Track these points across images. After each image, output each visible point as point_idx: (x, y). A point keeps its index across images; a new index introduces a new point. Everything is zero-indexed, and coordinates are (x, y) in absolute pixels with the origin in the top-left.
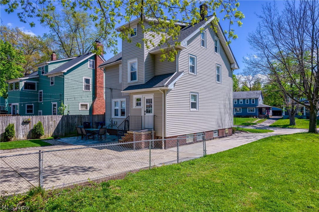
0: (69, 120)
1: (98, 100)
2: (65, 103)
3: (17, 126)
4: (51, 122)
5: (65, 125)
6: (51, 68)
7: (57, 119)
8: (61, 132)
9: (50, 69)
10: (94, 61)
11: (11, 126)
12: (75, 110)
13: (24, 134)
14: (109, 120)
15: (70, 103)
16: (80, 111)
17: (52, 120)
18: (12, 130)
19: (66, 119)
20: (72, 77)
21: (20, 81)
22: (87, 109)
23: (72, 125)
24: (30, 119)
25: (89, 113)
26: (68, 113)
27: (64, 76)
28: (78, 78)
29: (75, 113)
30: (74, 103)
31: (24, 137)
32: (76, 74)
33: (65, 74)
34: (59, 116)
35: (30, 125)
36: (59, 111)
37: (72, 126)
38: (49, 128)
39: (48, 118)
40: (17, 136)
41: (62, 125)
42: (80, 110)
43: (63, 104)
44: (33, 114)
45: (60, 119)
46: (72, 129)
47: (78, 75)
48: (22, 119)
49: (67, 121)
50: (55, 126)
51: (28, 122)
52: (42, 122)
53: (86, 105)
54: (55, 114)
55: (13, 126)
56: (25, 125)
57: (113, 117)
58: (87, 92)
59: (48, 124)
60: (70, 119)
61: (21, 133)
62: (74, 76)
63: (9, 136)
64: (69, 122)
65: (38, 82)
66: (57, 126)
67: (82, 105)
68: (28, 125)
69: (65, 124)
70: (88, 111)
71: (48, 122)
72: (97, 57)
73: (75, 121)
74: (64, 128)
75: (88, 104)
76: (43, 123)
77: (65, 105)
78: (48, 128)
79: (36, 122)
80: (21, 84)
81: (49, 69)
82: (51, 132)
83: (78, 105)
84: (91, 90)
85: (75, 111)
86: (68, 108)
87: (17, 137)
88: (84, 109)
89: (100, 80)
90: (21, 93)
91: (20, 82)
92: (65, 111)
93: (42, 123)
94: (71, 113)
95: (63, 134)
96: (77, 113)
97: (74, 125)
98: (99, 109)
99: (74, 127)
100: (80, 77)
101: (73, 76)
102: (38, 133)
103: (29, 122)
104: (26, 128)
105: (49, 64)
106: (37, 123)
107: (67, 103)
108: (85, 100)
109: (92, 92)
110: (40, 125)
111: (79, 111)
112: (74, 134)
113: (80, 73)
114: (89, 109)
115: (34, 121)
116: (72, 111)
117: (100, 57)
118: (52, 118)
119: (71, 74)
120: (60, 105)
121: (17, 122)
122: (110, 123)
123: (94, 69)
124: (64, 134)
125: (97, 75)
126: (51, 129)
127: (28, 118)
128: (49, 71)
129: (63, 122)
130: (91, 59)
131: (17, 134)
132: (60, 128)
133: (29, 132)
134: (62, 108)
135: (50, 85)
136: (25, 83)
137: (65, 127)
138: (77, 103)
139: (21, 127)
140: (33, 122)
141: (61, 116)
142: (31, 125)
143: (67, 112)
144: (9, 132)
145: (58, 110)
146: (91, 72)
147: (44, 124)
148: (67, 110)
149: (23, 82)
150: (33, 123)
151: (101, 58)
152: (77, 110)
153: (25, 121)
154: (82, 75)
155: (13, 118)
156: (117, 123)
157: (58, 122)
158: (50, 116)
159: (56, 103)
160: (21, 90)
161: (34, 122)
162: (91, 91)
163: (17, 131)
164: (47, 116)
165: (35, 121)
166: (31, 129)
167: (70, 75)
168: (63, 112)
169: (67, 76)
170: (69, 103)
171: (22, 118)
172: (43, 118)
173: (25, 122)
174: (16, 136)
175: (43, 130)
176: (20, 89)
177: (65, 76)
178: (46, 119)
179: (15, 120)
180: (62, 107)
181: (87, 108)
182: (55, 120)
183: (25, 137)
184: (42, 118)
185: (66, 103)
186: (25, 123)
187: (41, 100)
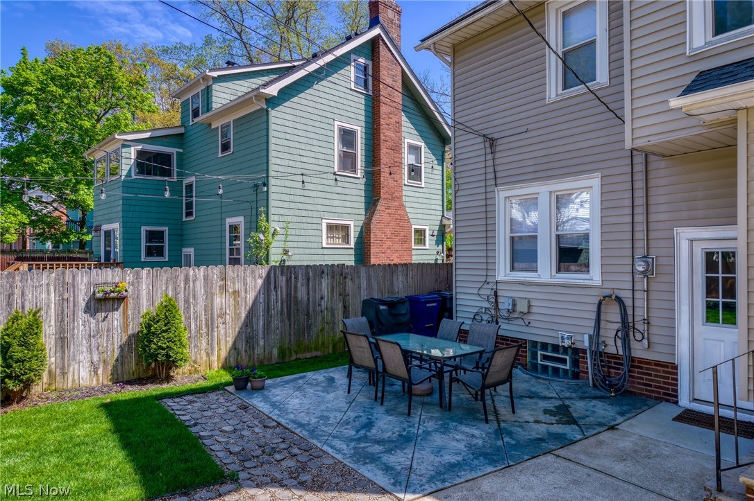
0: (296, 287)
1: (383, 208)
2: (272, 217)
3: (62, 320)
4: (219, 300)
5: (282, 308)
6: (223, 95)
7: (245, 284)
8: (261, 343)
9: (219, 100)
10: (370, 63)
11: (23, 323)
12: (306, 245)
13: (95, 358)
14: (475, 291)
15: (289, 219)
16: (326, 252)
17: (224, 288)
18: (24, 344)
19: (282, 280)
20: (298, 119)
21: (124, 146)
22: (348, 243)
23: (308, 310)
24: (125, 284)
25: (353, 258)
26: (285, 257)
27: (267, 111)
28: (317, 124)
29: (307, 258)
30: (304, 220)
31: (96, 373)
32: (310, 110)
33: (272, 102)
34: (253, 272)
35: (125, 313)
36: (250, 248)
37: (308, 314)
38: (210, 325)
39: (206, 278)
40: (63, 368)
41: (268, 309)
42: (324, 245)
43: (267, 221)
44: (167, 259)
45: (260, 282)
46: (309, 327)
47: (316, 111)
48: (90, 283)
49: (289, 295)
50: (237, 315)
51: (113, 299)
52: (181, 296)
53: (346, 228)
54: (235, 261)
55: (34, 327)
56: (101, 315)
57: (500, 277)
58: (347, 179)
59: (209, 309)
60: (299, 285)
61: (84, 357)
62: (304, 115)
63: (9, 377)
64: (296, 297)
65: (181, 151)
66: (247, 317)
67: (331, 228)
68: (117, 315)
69: (279, 304)
70: (352, 252)
71: (209, 296)
72: (382, 47)
73: (321, 290)
74: (276, 322)
75: (352, 224)
76: (187, 301)
77: (274, 225)
78: (207, 325)
79: (151, 300)
80: (127, 156)
81: (214, 99)
82: (223, 342)
83: (318, 227)
84: (359, 171)
85: (308, 251)
86: (283, 238)
87: (64, 374)
88: (338, 242)
89: (390, 134)
90: (128, 185)
91: (124, 150)
92: (272, 251)
93: (181, 305)
94: (294, 258)
95: (271, 352)
96: (314, 258)
97: (314, 311)
98: (389, 243)
99: (315, 320)
100: (323, 120)
101: (301, 114)
102: (160, 358)
103: (121, 299)
104: (108, 330)
105: (216, 80)
106: (157, 303)
107: (281, 218)
108: (339, 210)
109: (363, 181)
110: (167, 314)
111: (321, 251)
112: (316, 349)
113: (322, 107)
114: (356, 244)
115: (144, 293)
116: (296, 251)
117: (390, 50)
118: (224, 279)
119: (293, 105)
120: (254, 226)
121: (62, 301)
122: (486, 305)
123: (370, 93)
124: (275, 351)
125: (383, 116)
126: (222, 331)
127: (117, 280)
128: (214, 106)
129: (273, 297)
130: (360, 56)
131: (63, 358)
132: (261, 323)
133: (122, 348)
134: (261, 236)
135: (220, 155)
136: (140, 154)
137: (282, 321)
138: (315, 220)
139: (82, 324)
140: (138, 297)
141: (263, 271)
142: (130, 312)
143: (281, 251)
144: (11, 357)
145: (248, 247)
146: (358, 104)
147: (187, 308)
148: (281, 244)
149: (133, 148)
150: (138, 304)
151: (392, 54)
152: (315, 245)
153: (99, 295)
154: (329, 115)
155: (44, 281)
156: (534, 310)
157: (250, 297)
158: (215, 271)
159: (239, 220)
160: (126, 176)
161: (144, 302)
162: (359, 176)
163: (62, 347)
164: (202, 269)
165: (148, 293)
166: (130, 332)
167: (288, 110)
168: (268, 254)
169: (279, 114)
170: (286, 218)
171: (85, 279)
172: (187, 280)
173: (99, 300)
174: (58, 371)
175: (185, 340)
176: (124, 173)
177: (273, 113)
178: (197, 283)
179: (52, 288)
180: (263, 233)
181: (346, 239)
182: (237, 287)
183: (100, 371)
184: (181, 278)
185: (276, 218)
186: (104, 302)
187: (189, 214)
